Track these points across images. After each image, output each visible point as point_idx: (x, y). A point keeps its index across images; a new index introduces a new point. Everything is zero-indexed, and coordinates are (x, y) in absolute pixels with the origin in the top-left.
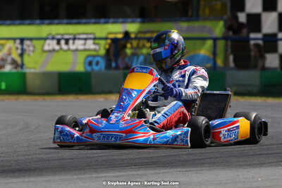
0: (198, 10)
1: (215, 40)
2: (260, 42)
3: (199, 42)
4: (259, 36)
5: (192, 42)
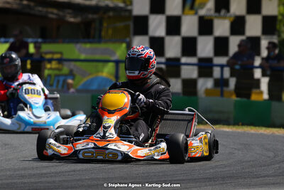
0: (100, 31)
1: (117, 62)
2: (163, 66)
3: (100, 64)
4: (163, 60)
5: (95, 64)
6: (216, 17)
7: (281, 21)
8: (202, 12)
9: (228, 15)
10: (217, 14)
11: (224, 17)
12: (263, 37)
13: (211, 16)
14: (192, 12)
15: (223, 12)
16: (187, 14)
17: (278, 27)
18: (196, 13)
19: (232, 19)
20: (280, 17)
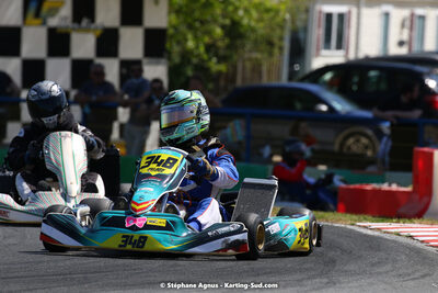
6: (74, 29)
7: (172, 36)
8: (53, 22)
9: (93, 26)
10: (76, 25)
11: (87, 30)
12: (145, 61)
13: (67, 27)
14: (38, 21)
15: (85, 22)
16: (30, 25)
17: (168, 45)
18: (44, 23)
19: (99, 32)
20: (171, 31)
